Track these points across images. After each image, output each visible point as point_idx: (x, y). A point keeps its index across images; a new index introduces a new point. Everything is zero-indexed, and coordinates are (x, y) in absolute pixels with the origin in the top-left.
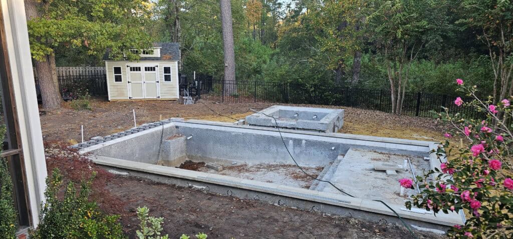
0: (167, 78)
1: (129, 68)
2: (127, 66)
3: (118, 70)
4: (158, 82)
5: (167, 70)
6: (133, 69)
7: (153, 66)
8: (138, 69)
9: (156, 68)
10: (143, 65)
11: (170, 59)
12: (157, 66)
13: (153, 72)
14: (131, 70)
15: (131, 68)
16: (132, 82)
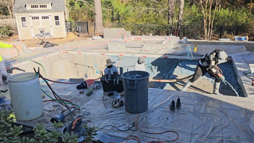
0: (57, 24)
1: (31, 17)
2: (30, 16)
3: (23, 19)
4: (51, 26)
5: (57, 18)
6: (33, 18)
7: (47, 16)
8: (38, 18)
9: (49, 17)
10: (40, 15)
11: (58, 11)
12: (50, 16)
13: (47, 19)
14: (33, 19)
15: (32, 17)
16: (34, 27)
